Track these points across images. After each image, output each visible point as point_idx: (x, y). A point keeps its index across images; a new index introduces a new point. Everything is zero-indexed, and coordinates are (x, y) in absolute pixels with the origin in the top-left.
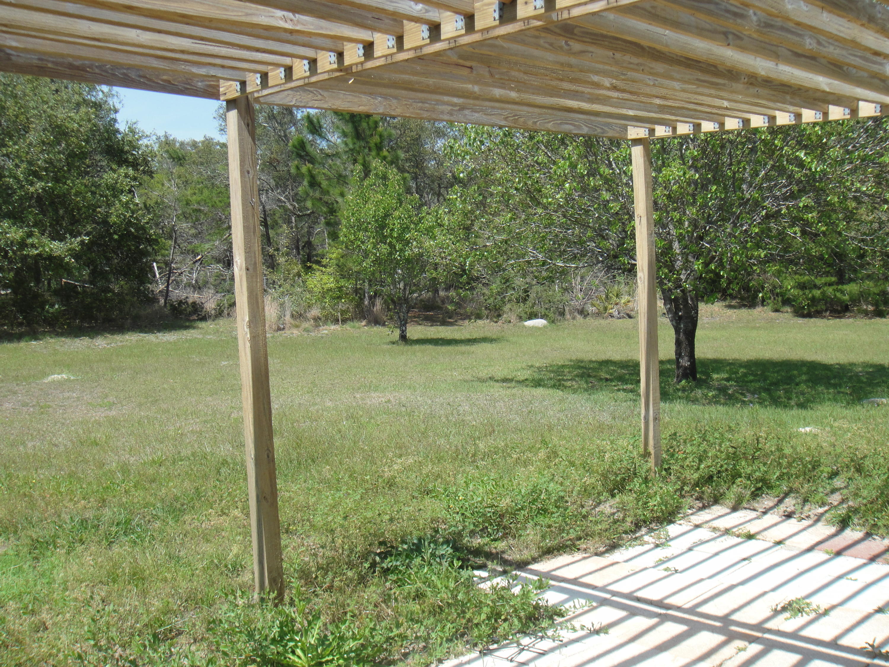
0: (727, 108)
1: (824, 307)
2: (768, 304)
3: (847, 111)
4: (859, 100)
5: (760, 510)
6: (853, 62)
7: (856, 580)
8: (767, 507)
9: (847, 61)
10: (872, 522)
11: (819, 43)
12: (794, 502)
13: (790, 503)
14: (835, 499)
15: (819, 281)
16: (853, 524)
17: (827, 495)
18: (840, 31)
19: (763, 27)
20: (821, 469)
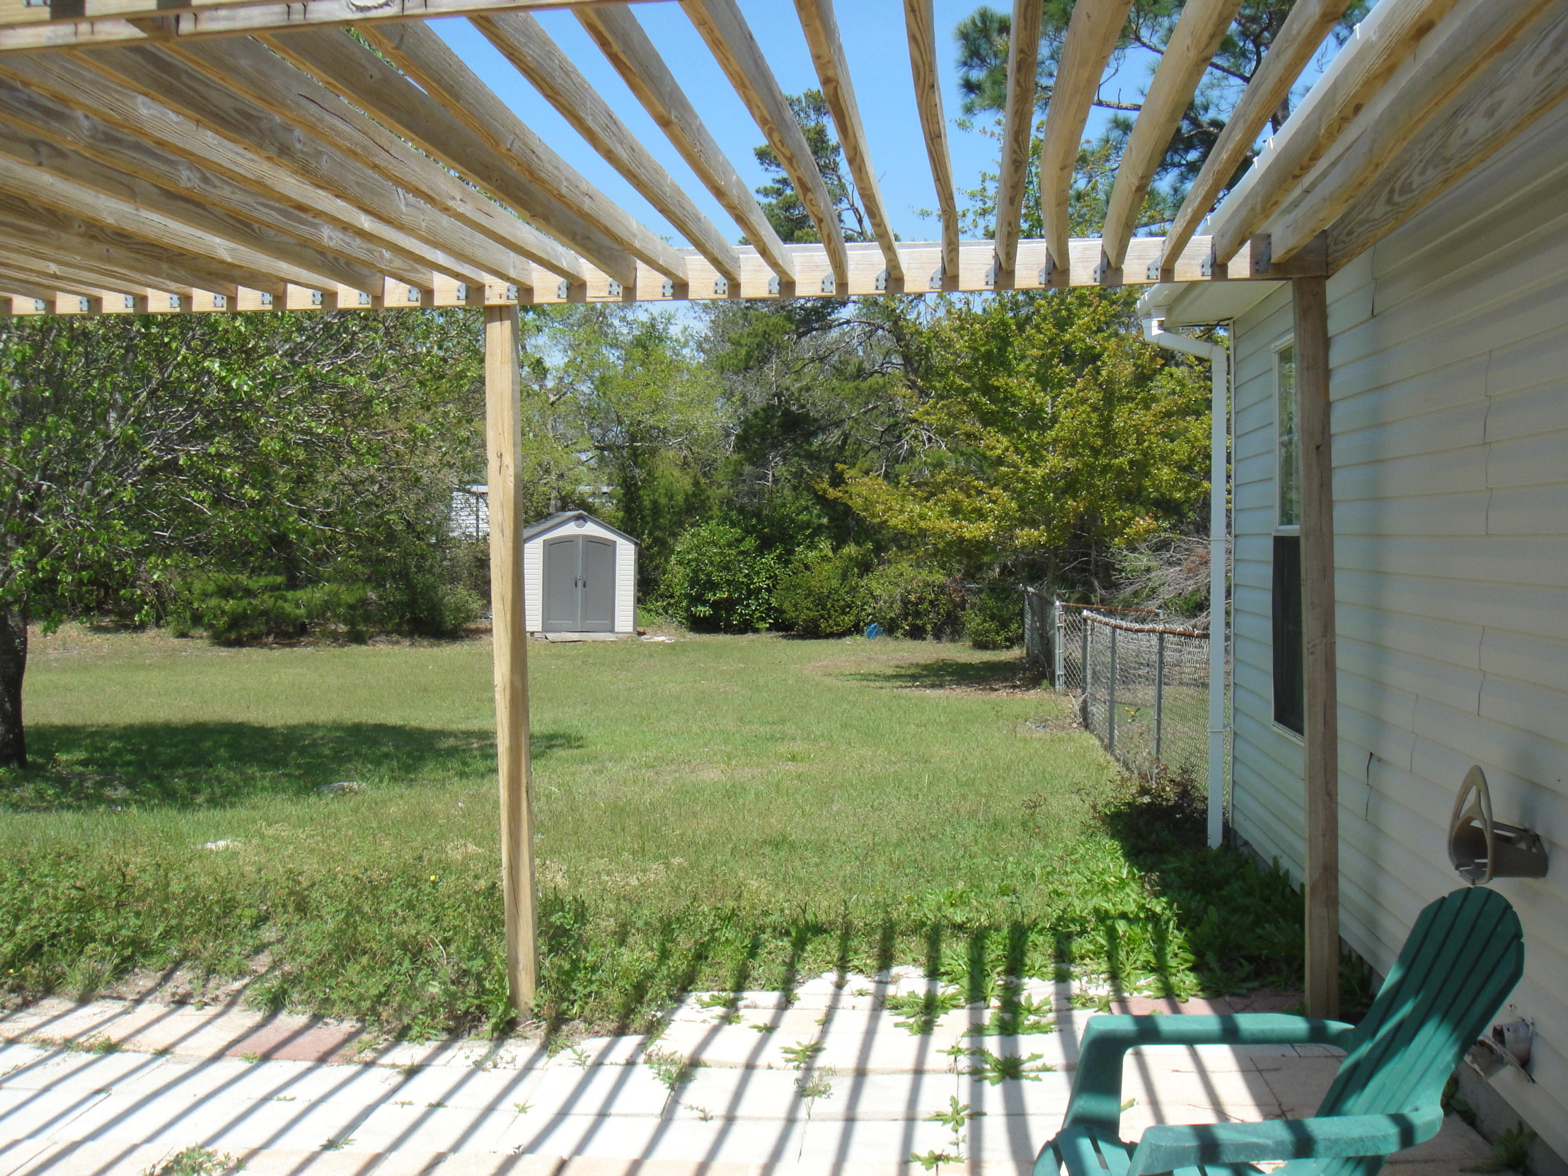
0: (55, 276)
1: (263, 628)
2: (168, 624)
3: (268, 298)
4: (286, 281)
5: (131, 997)
6: (264, 218)
7: (293, 1099)
8: (143, 990)
9: (256, 214)
10: (321, 995)
11: (205, 179)
12: (190, 976)
13: (183, 979)
14: (262, 962)
15: (256, 583)
16: (292, 1002)
17: (248, 957)
18: (236, 163)
19: (101, 141)
20: (239, 911)
